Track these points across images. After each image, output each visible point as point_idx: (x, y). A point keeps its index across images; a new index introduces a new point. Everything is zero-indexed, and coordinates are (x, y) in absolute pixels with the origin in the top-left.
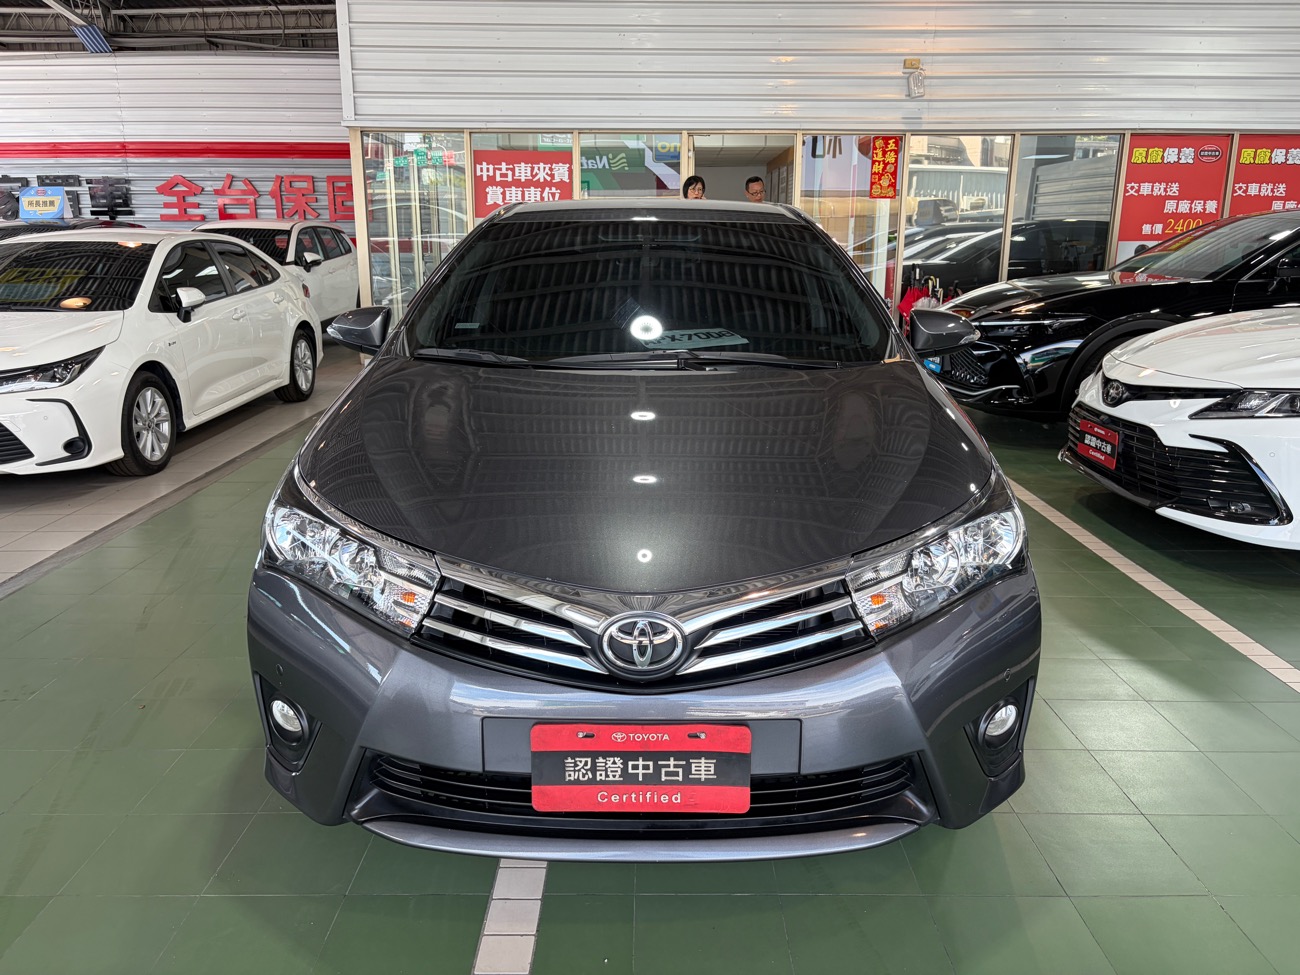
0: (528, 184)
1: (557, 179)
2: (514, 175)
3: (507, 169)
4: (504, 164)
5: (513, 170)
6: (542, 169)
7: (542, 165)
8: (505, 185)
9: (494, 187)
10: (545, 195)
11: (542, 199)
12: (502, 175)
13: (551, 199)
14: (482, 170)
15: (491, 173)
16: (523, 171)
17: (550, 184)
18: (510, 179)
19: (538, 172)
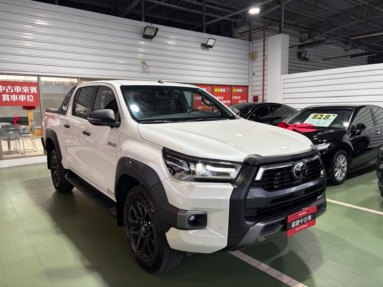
0: (20, 93)
1: (32, 92)
2: (14, 90)
3: (11, 88)
4: (9, 86)
5: (13, 89)
7: (25, 87)
8: (10, 94)
9: (6, 95)
10: (28, 97)
11: (27, 99)
12: (9, 90)
13: (30, 100)
15: (4, 89)
16: (18, 89)
17: (30, 94)
18: (12, 91)
19: (24, 89)
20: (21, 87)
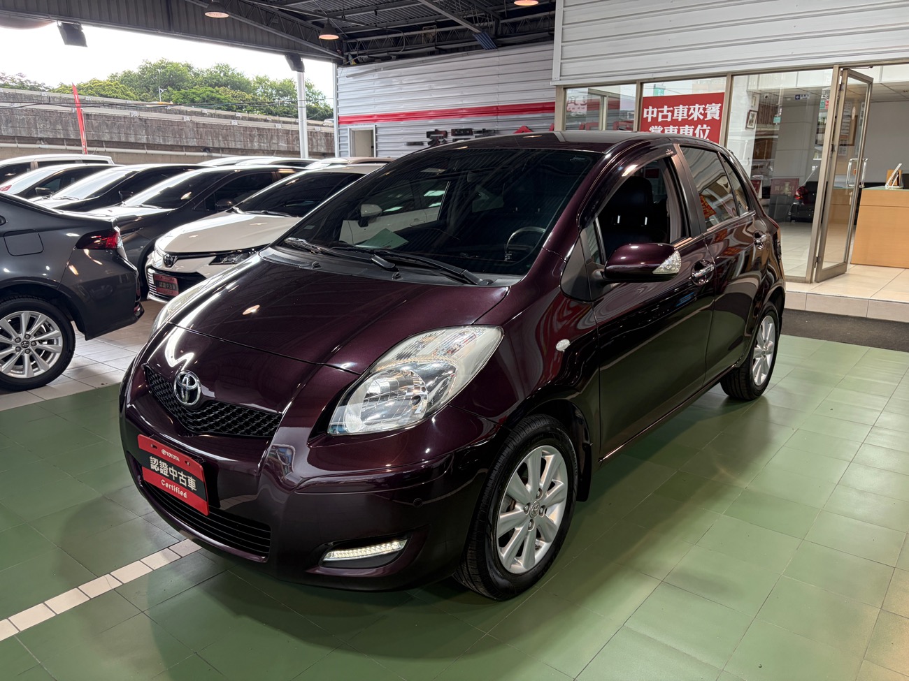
0: (684, 122)
1: (709, 117)
2: (673, 116)
3: (668, 111)
4: (666, 107)
5: (673, 112)
6: (697, 110)
7: (697, 106)
8: (665, 124)
9: (656, 127)
10: (697, 131)
11: (694, 134)
12: (664, 117)
13: (702, 136)
14: (648, 113)
15: (655, 115)
16: (681, 112)
17: (702, 122)
18: (669, 119)
19: (693, 112)
20: (687, 107)
